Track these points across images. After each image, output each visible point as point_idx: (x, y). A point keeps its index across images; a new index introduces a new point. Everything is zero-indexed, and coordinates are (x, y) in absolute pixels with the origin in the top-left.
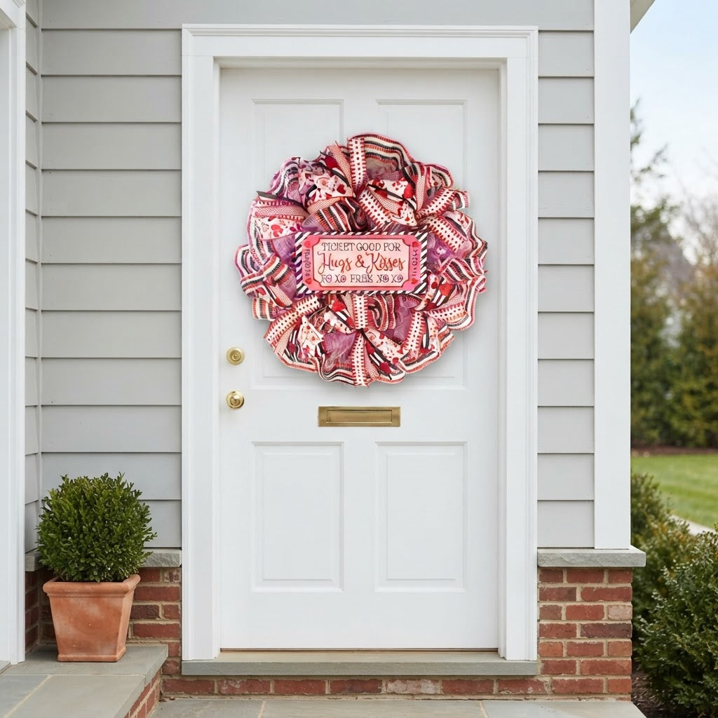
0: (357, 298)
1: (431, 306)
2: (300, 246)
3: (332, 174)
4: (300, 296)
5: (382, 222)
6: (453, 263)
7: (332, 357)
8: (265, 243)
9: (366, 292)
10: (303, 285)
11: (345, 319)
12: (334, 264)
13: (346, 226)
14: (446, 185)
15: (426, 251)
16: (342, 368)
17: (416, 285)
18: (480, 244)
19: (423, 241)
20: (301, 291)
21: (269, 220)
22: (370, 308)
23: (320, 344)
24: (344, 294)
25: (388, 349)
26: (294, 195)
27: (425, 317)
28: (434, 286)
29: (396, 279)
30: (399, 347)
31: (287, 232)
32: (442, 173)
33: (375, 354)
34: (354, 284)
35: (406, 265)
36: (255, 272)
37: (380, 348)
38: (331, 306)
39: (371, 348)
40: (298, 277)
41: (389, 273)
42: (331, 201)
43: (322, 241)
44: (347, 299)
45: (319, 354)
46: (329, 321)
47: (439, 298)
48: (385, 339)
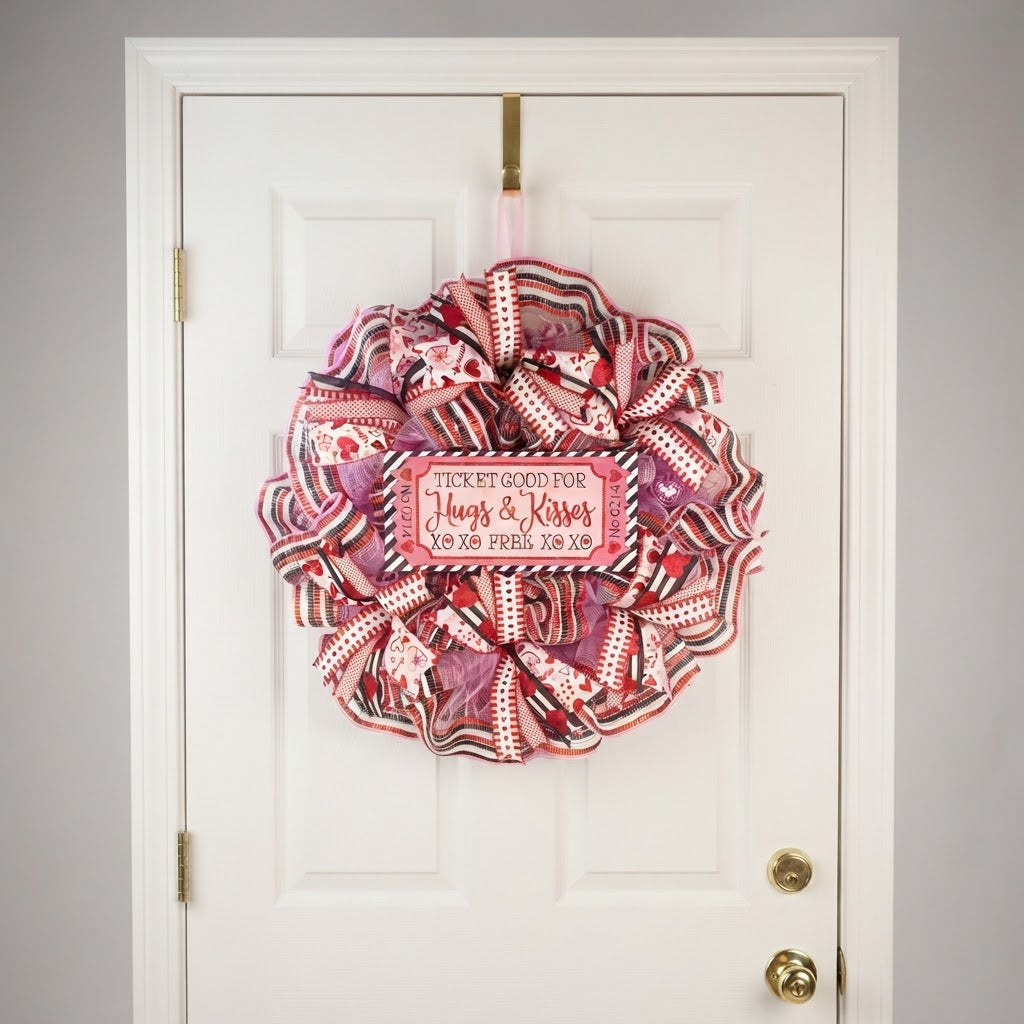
0: (504, 579)
1: (648, 599)
2: (391, 478)
3: (455, 338)
4: (393, 576)
5: (551, 432)
6: (690, 513)
7: (451, 706)
8: (321, 473)
9: (521, 569)
10: (396, 555)
11: (478, 622)
12: (457, 512)
13: (483, 441)
14: (679, 358)
15: (635, 489)
16: (471, 727)
17: (617, 554)
18: (746, 477)
19: (631, 469)
20: (391, 569)
21: (334, 428)
22: (527, 600)
23: (428, 673)
24: (477, 572)
25: (563, 680)
26: (378, 380)
27: (637, 624)
28: (655, 557)
29: (578, 542)
30: (582, 678)
31: (366, 450)
32: (669, 334)
33: (538, 694)
34: (497, 552)
35: (596, 517)
36: (296, 532)
37: (548, 681)
38: (450, 597)
39: (528, 682)
40: (389, 539)
41: (564, 531)
42: (452, 392)
43: (435, 469)
44: (482, 583)
45: (427, 693)
46: (446, 627)
47: (663, 583)
48: (558, 664)
